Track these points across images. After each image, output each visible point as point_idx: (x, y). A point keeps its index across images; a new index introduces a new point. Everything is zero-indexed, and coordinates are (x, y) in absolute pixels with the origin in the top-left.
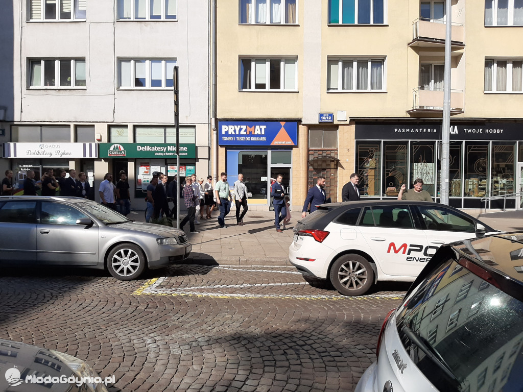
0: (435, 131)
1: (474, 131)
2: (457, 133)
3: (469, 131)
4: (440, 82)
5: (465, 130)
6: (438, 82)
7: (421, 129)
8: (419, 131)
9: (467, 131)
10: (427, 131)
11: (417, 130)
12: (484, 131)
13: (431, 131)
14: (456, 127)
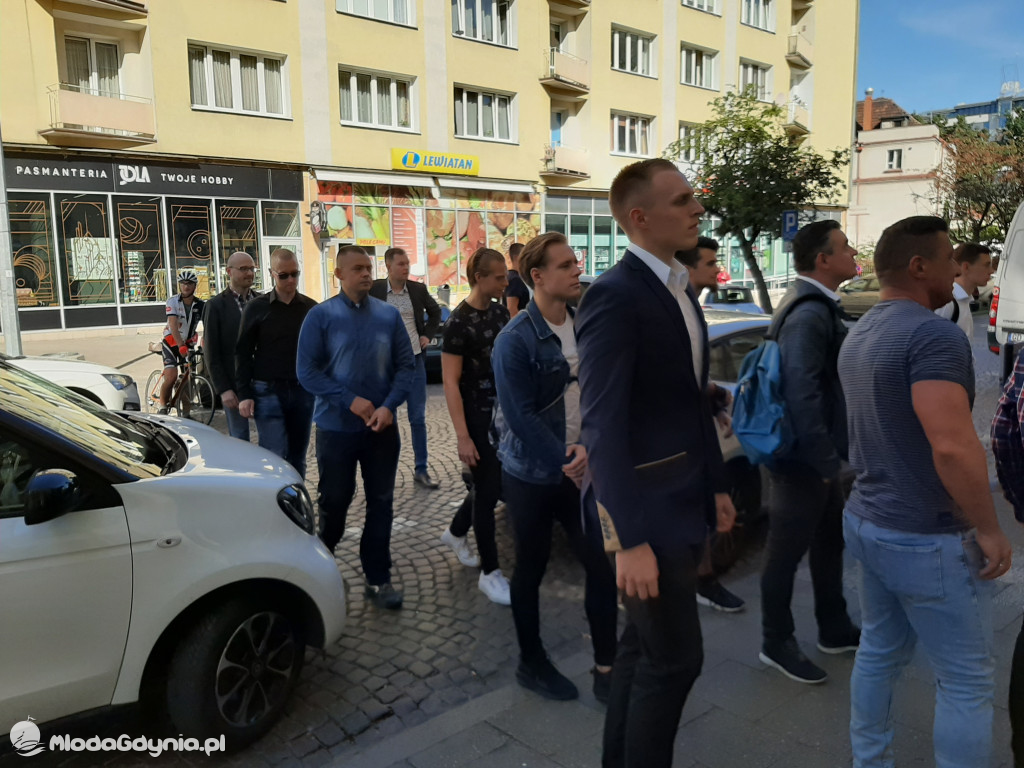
0: (104, 174)
1: (180, 178)
2: (148, 181)
3: (171, 178)
4: (111, 78)
5: (164, 175)
6: (107, 78)
7: (74, 170)
8: (71, 173)
9: (166, 178)
10: (86, 173)
11: (66, 172)
12: (198, 179)
13: (95, 174)
14: (145, 169)
